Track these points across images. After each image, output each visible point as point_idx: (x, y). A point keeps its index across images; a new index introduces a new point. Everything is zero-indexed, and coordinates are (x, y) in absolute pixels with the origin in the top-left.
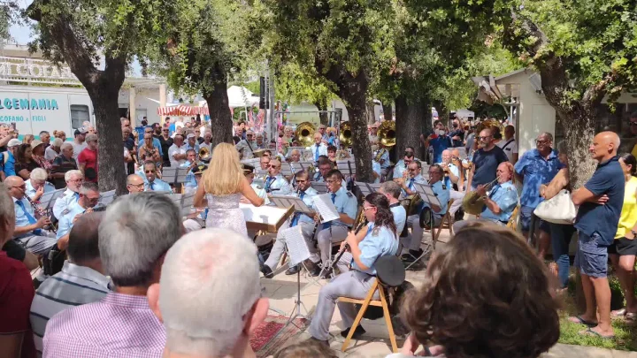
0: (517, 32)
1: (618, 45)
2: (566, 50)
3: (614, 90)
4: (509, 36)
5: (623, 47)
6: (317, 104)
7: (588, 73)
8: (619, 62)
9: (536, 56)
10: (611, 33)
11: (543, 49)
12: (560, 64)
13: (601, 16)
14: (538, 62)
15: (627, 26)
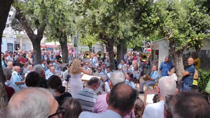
0: (165, 31)
1: (189, 36)
2: (177, 36)
3: (188, 47)
4: (163, 32)
5: (190, 36)
6: (89, 46)
7: (182, 43)
8: (189, 40)
9: (169, 38)
10: (188, 32)
11: (171, 36)
12: (175, 40)
13: (185, 28)
14: (169, 39)
15: (191, 31)
